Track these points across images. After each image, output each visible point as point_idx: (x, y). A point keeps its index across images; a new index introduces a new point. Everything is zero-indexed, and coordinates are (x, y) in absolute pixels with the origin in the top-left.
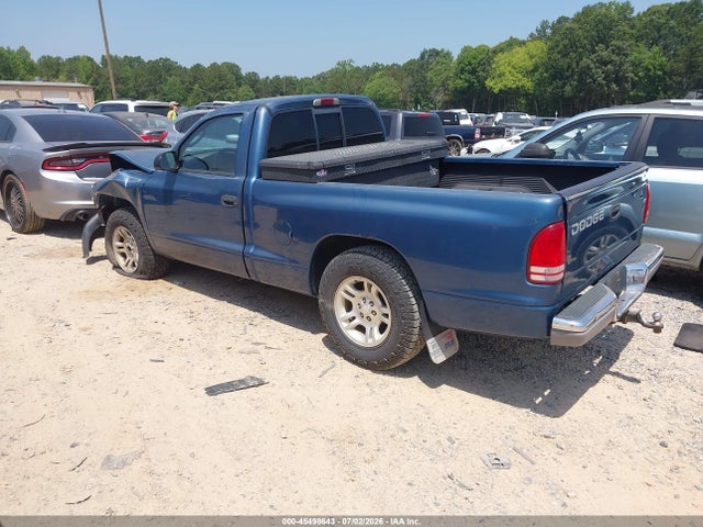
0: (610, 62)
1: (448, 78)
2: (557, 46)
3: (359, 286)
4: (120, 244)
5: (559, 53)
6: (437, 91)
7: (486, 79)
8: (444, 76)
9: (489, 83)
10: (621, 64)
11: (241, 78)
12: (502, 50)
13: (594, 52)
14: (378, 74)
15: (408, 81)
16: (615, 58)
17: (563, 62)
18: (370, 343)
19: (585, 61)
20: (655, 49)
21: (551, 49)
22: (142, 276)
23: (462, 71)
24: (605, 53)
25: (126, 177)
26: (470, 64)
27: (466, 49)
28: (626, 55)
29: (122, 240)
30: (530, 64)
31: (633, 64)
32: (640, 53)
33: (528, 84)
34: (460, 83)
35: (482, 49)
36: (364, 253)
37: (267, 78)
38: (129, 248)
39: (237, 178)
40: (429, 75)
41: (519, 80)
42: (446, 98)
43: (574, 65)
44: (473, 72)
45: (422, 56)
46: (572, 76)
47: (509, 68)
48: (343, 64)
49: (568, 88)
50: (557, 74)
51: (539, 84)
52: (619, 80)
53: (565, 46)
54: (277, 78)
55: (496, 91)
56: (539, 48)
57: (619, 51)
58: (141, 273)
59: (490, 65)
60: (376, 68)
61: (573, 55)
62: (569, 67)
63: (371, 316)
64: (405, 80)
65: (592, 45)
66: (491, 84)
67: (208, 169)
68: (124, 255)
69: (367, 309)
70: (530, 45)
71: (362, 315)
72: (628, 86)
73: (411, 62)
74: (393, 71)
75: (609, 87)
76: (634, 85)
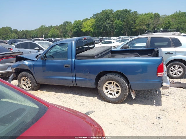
0: (110, 24)
1: (72, 29)
2: (97, 20)
3: (110, 83)
4: (23, 82)
5: (98, 21)
6: (69, 32)
7: (81, 29)
8: (70, 28)
9: (82, 30)
10: (112, 24)
11: (12, 31)
12: (84, 21)
13: (106, 21)
14: (52, 28)
15: (61, 30)
16: (111, 23)
17: (99, 24)
18: (114, 97)
19: (104, 23)
20: (119, 20)
21: (96, 21)
22: (33, 90)
23: (75, 27)
24: (109, 21)
25: (27, 63)
26: (77, 25)
27: (75, 21)
28: (113, 22)
29: (24, 81)
30: (91, 25)
31: (115, 24)
32: (116, 21)
33: (92, 29)
34: (75, 30)
35: (79, 21)
36: (112, 75)
37: (20, 31)
38: (27, 83)
39: (68, 60)
40: (67, 28)
41: (90, 29)
42: (72, 34)
43: (102, 24)
44: (78, 27)
45: (64, 23)
46: (102, 27)
47: (87, 26)
48: (42, 26)
49: (101, 30)
50: (98, 27)
51: (94, 29)
52: (112, 27)
53: (99, 20)
54: (23, 31)
55: (84, 32)
56: (93, 20)
57: (112, 21)
58: (32, 89)
59: (82, 25)
60: (52, 27)
61: (101, 22)
62: (101, 25)
63: (114, 90)
64: (60, 30)
65: (105, 19)
66: (83, 30)
67: (53, 58)
68: (25, 85)
69: (112, 89)
70: (91, 20)
71: (111, 90)
72: (114, 29)
73: (61, 25)
74: (57, 27)
75: (111, 30)
76: (116, 29)
